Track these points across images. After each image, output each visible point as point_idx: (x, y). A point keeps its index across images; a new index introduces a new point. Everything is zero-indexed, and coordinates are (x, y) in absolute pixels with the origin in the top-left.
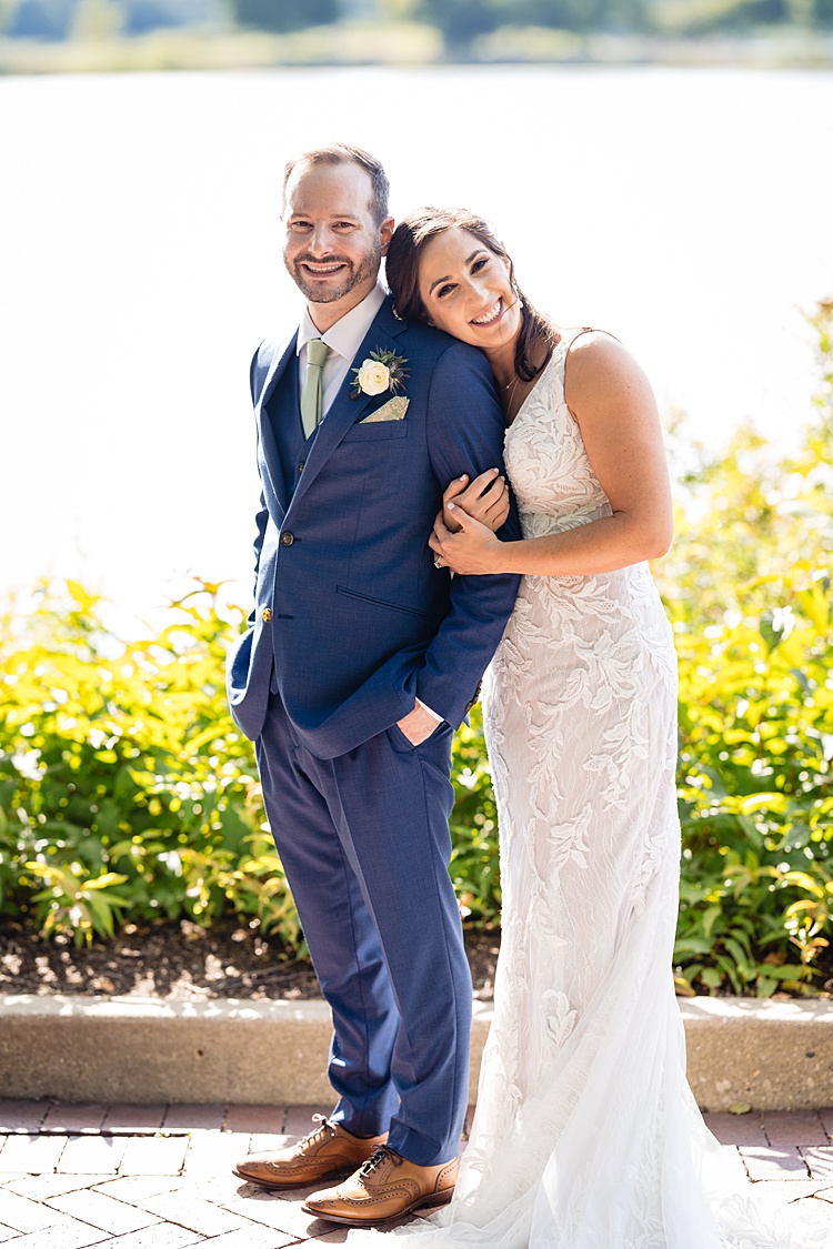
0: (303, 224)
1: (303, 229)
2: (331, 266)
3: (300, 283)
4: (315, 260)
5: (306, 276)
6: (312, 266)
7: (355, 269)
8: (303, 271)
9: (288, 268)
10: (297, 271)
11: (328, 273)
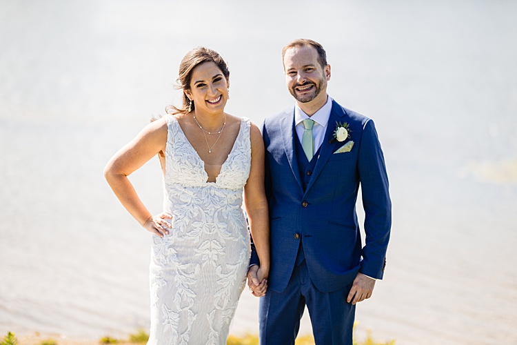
0: (292, 72)
1: (293, 74)
2: (308, 86)
3: (296, 97)
4: (300, 85)
5: (298, 93)
6: (300, 88)
7: (318, 86)
8: (296, 91)
9: (291, 92)
10: (294, 92)
11: (307, 90)
